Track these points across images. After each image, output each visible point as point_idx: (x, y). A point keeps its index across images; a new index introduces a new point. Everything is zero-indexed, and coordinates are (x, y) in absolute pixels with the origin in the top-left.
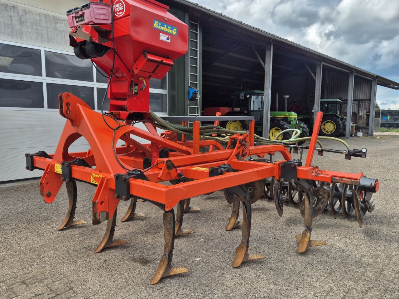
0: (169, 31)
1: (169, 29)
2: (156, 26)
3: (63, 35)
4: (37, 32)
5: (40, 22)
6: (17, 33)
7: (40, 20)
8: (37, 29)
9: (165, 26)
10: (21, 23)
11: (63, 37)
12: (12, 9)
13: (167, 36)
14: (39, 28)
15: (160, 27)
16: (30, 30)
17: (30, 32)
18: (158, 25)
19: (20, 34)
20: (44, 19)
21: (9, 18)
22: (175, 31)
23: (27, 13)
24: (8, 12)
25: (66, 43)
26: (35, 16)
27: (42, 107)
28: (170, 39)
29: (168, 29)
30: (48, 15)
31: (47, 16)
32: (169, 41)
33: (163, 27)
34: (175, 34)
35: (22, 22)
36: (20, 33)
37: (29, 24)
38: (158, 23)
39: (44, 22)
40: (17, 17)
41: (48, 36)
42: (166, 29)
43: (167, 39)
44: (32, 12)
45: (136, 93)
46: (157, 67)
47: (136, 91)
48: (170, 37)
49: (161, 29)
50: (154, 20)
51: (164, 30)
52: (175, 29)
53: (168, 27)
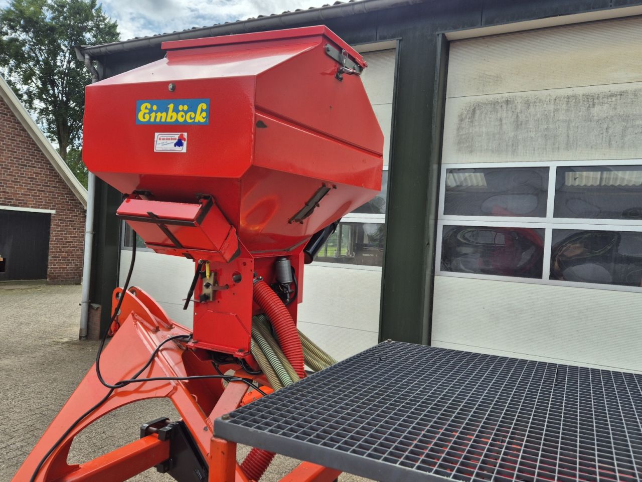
0: (181, 120)
1: (183, 111)
2: (144, 118)
3: (605, 126)
4: (546, 135)
5: (554, 115)
6: (507, 146)
7: (556, 110)
8: (547, 129)
9: (171, 106)
10: (518, 126)
11: (605, 131)
12: (504, 106)
13: (177, 136)
14: (551, 126)
15: (156, 117)
16: (533, 135)
17: (532, 138)
18: (151, 111)
19: (513, 147)
20: (564, 106)
21: (498, 123)
22: (202, 111)
23: (531, 105)
24: (497, 113)
25: (610, 141)
26: (545, 106)
27: (539, 275)
28: (185, 143)
29: (181, 113)
30: (575, 97)
31: (571, 99)
32: (183, 149)
33: (164, 114)
34: (202, 120)
35: (519, 123)
36: (513, 145)
37: (531, 125)
38: (149, 106)
39: (563, 112)
40: (511, 117)
41: (568, 137)
42: (174, 114)
43: (175, 145)
44: (540, 101)
45: (206, 297)
46: (167, 231)
47: (207, 291)
48: (185, 135)
49: (158, 120)
50: (138, 102)
51: (169, 120)
52: (204, 106)
53: (181, 108)
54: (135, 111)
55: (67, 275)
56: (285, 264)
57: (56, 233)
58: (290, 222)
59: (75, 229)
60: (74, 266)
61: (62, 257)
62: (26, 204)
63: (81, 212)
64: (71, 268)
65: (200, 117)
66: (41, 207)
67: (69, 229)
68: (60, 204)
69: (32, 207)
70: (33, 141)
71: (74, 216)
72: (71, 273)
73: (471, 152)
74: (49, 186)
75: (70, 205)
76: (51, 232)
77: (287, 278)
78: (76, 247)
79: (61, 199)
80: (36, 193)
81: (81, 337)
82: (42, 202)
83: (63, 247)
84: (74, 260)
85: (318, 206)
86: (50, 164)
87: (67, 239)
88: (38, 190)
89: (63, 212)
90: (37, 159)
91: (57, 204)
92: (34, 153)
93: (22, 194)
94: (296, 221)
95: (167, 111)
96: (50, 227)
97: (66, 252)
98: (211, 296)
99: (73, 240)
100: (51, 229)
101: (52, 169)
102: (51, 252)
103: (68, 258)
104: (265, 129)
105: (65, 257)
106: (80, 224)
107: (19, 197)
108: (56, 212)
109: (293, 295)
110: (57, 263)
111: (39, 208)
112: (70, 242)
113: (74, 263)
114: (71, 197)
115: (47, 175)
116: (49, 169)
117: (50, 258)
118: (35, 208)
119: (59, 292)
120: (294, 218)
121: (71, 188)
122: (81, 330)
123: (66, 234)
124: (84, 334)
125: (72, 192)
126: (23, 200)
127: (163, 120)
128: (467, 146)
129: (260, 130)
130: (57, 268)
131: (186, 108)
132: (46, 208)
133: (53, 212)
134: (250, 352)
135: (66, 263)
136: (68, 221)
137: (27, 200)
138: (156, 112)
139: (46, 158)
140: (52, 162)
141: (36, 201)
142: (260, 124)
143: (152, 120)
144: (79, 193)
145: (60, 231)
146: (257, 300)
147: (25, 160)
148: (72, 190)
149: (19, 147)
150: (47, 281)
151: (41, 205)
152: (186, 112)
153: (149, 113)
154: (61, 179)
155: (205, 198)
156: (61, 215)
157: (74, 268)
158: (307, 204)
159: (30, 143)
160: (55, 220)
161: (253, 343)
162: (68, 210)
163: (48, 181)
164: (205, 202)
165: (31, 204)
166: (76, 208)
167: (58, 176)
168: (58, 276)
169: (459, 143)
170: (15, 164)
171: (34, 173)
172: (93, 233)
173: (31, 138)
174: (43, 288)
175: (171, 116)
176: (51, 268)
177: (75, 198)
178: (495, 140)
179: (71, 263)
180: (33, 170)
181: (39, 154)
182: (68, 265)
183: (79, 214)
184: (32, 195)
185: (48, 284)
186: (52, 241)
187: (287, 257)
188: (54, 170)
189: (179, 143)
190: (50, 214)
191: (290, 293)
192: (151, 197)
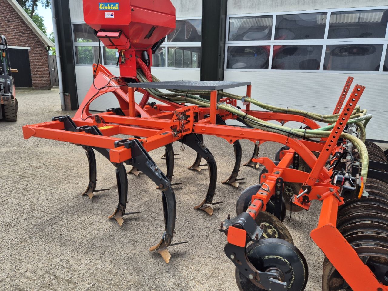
0: (112, 9)
2: (101, 8)
9: (109, 5)
13: (111, 13)
18: (103, 6)
22: (117, 6)
29: (111, 7)
33: (107, 7)
34: (117, 9)
38: (102, 4)
45: (122, 62)
46: (110, 41)
47: (123, 60)
48: (113, 13)
49: (105, 9)
50: (99, 3)
51: (108, 9)
52: (117, 5)
53: (111, 5)
54: (99, 6)
55: (43, 85)
56: (146, 53)
57: (33, 61)
58: (145, 38)
59: (43, 58)
60: (45, 80)
61: (38, 75)
62: (14, 44)
63: (44, 48)
64: (44, 80)
65: (117, 8)
66: (22, 45)
67: (40, 58)
68: (32, 44)
69: (17, 46)
70: (11, 6)
71: (41, 51)
72: (44, 83)
73: (240, 8)
74: (24, 33)
75: (37, 44)
76: (30, 60)
77: (147, 57)
78: (45, 69)
79: (32, 40)
80: (18, 37)
81: (62, 109)
82: (22, 43)
83: (38, 69)
84: (45, 76)
85: (153, 33)
86: (22, 20)
87: (39, 64)
88: (19, 36)
89: (34, 49)
90: (15, 17)
91: (30, 44)
92: (13, 13)
93: (11, 38)
94: (147, 38)
95: (107, 6)
96: (29, 58)
97: (40, 72)
98: (124, 62)
99: (43, 65)
100: (30, 58)
101: (24, 23)
102: (32, 72)
103: (41, 75)
104: (133, 11)
105: (40, 75)
106: (44, 56)
107: (10, 40)
108: (31, 48)
109: (149, 63)
110: (36, 78)
111: (21, 46)
112: (41, 66)
113: (45, 78)
114: (37, 39)
115: (22, 26)
116: (23, 23)
117: (32, 75)
118: (19, 46)
119: (41, 93)
120: (145, 37)
121: (36, 34)
122: (62, 106)
123: (38, 61)
124: (64, 108)
125: (37, 36)
126: (12, 42)
127: (107, 9)
128: (238, 5)
129: (132, 11)
130: (37, 81)
131: (113, 5)
132: (25, 46)
133: (29, 48)
134: (137, 77)
135: (41, 78)
136: (38, 54)
137: (14, 42)
138: (105, 6)
139: (19, 16)
140: (23, 18)
141: (19, 42)
142: (132, 10)
143: (104, 9)
144: (41, 37)
145: (35, 60)
146: (137, 63)
147: (8, 17)
148: (37, 35)
149: (4, 10)
150: (33, 88)
151: (22, 44)
152: (113, 7)
153: (103, 7)
154: (30, 29)
155: (120, 31)
156: (33, 50)
157: (45, 81)
158: (149, 33)
159: (10, 7)
160: (31, 53)
161: (137, 75)
162: (37, 47)
163: (23, 30)
164: (120, 32)
165: (17, 44)
166: (41, 46)
167: (28, 27)
168: (38, 85)
169: (235, 4)
170: (4, 20)
171: (15, 25)
172: (60, 57)
173: (10, 4)
174: (31, 91)
175: (109, 7)
176: (34, 81)
177: (39, 40)
178: (250, 2)
179: (44, 78)
180: (14, 24)
181: (15, 14)
182: (42, 79)
183: (43, 49)
184: (16, 39)
185: (33, 89)
186: (31, 65)
187: (146, 51)
188: (25, 23)
189: (112, 15)
190: (27, 50)
191: (148, 62)
192: (105, 31)
